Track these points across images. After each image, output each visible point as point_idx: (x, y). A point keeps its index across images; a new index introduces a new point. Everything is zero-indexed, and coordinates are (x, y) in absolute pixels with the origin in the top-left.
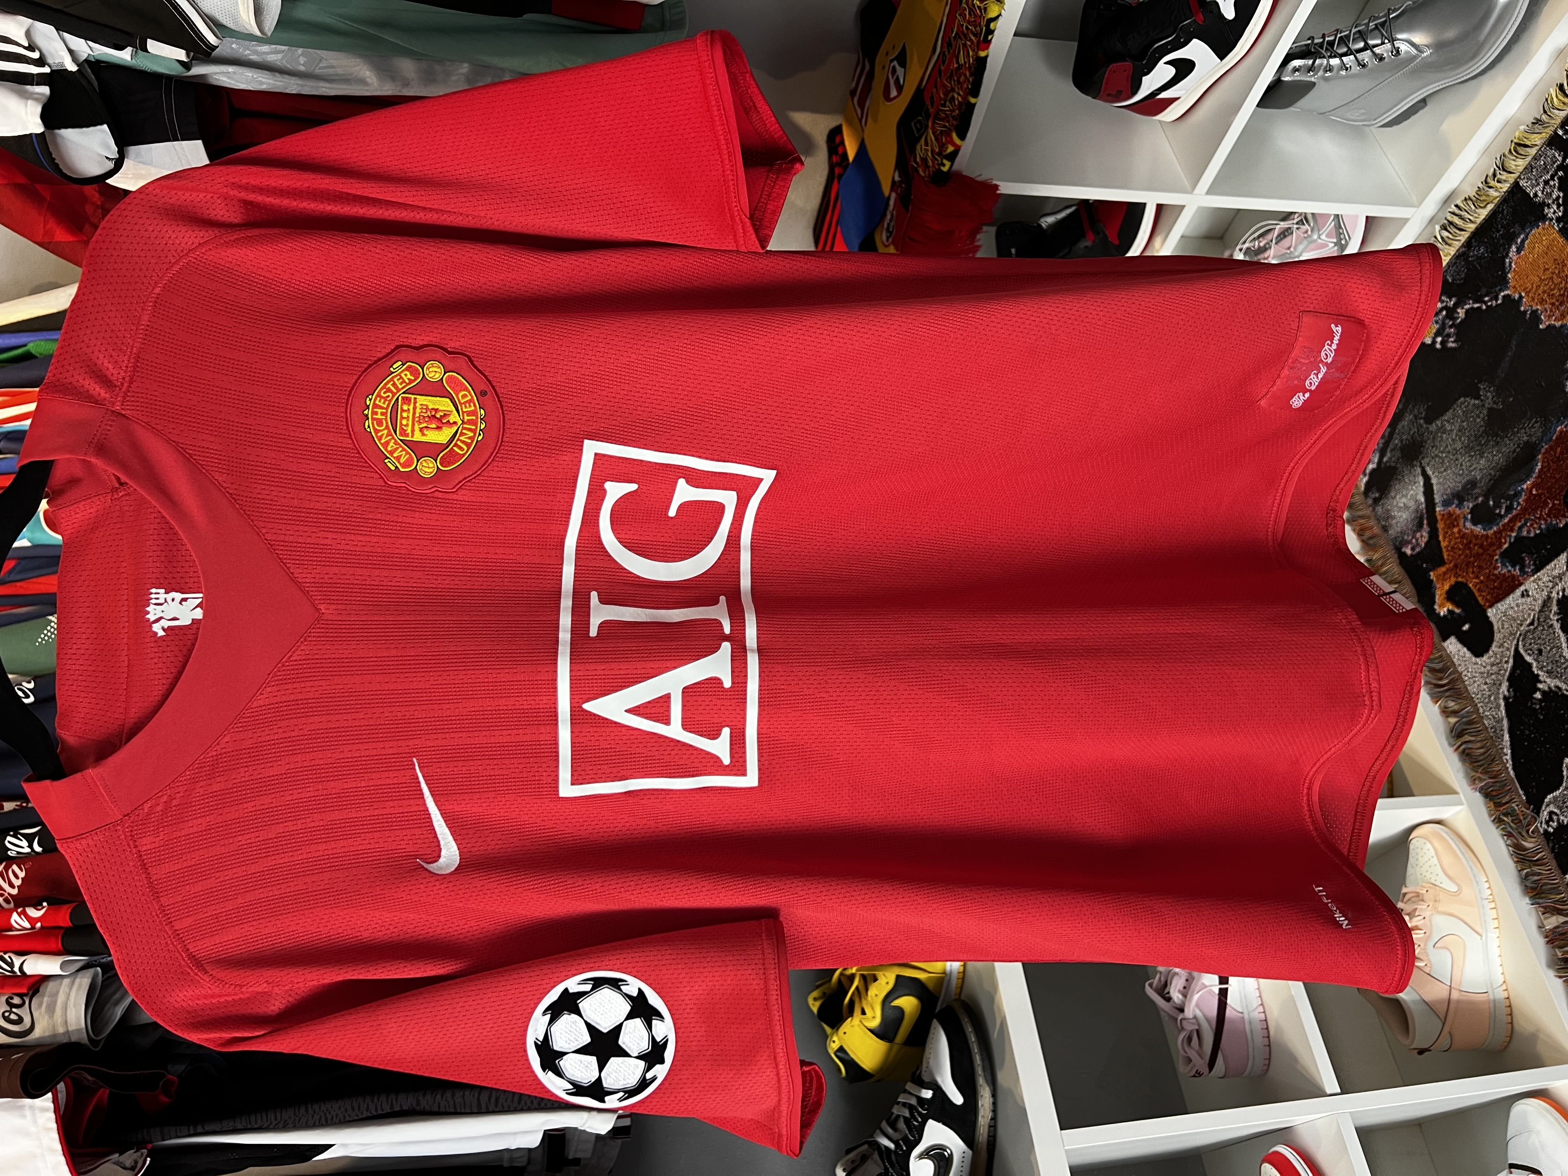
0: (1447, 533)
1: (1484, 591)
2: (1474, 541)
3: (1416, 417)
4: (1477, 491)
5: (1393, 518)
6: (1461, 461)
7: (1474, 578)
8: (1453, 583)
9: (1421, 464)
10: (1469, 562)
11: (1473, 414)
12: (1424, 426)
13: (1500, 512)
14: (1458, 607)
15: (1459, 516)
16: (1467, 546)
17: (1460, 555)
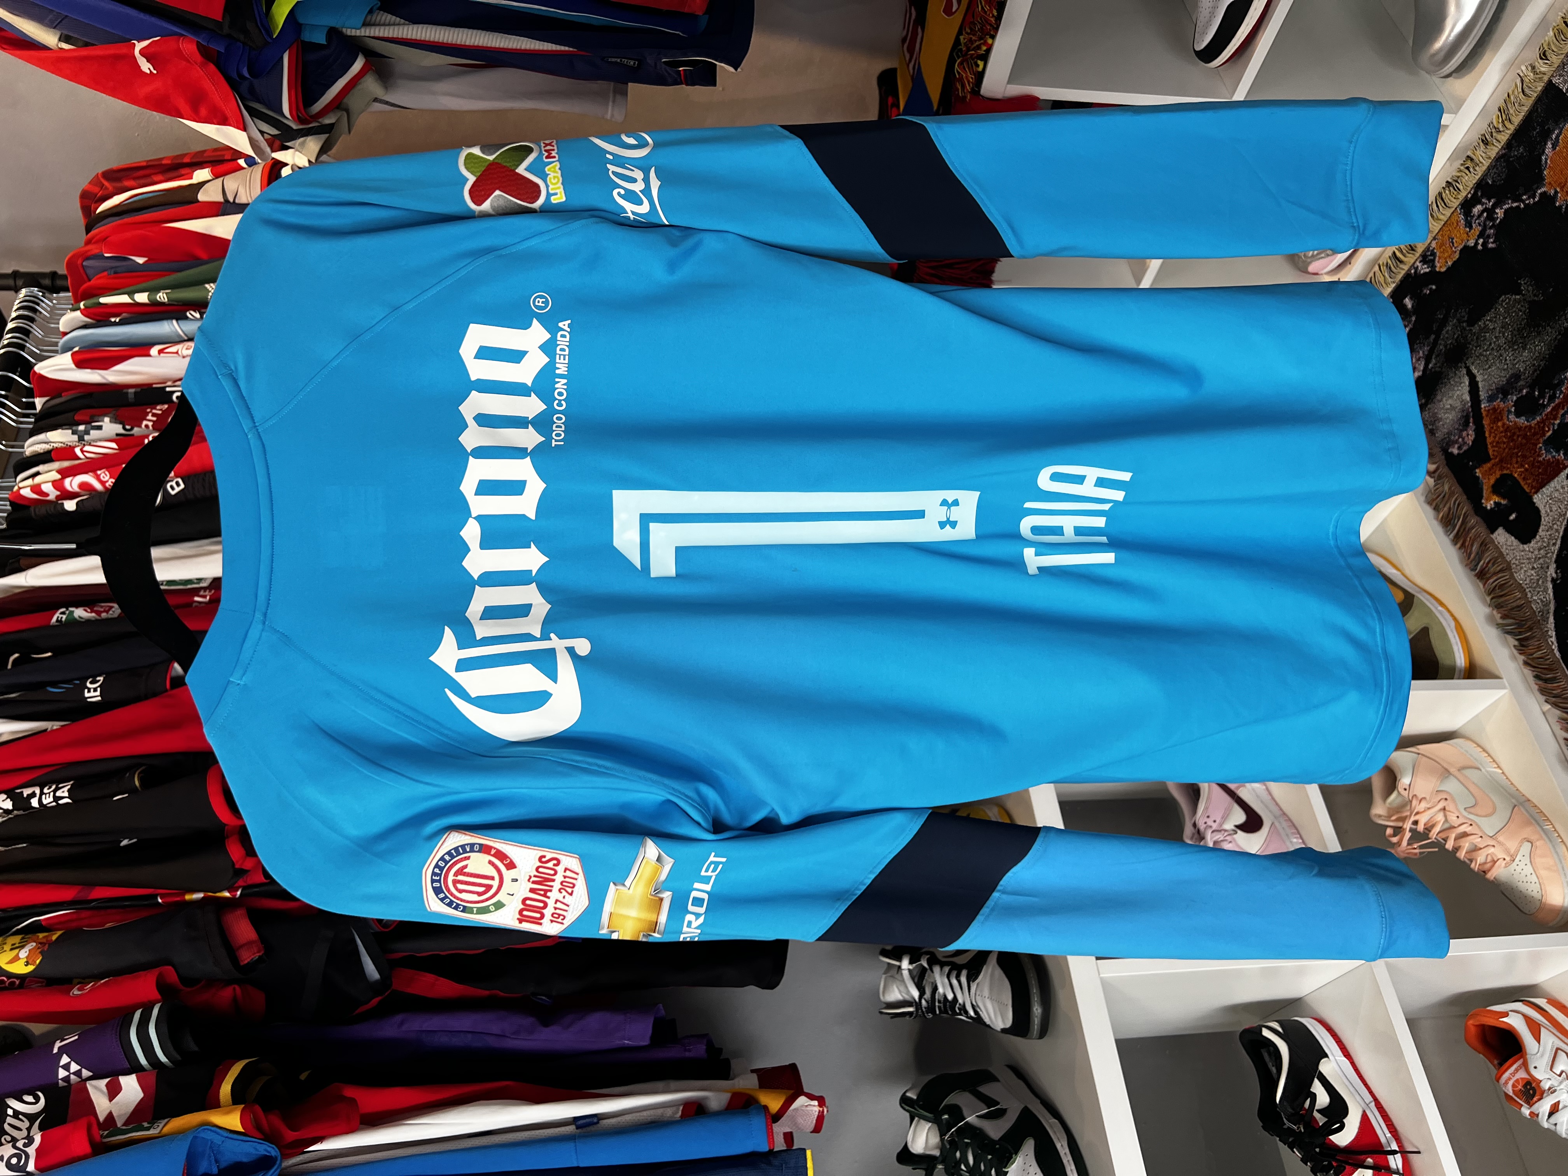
0: (1492, 428)
1: (1530, 479)
2: (1518, 433)
3: (1459, 321)
4: (1521, 383)
5: (1440, 420)
6: (1505, 356)
7: (1518, 468)
8: (1498, 476)
9: (1466, 364)
10: (1513, 453)
11: (1514, 309)
12: (1467, 329)
13: (1544, 401)
14: (1504, 498)
15: (1503, 409)
16: (1511, 438)
17: (1504, 449)
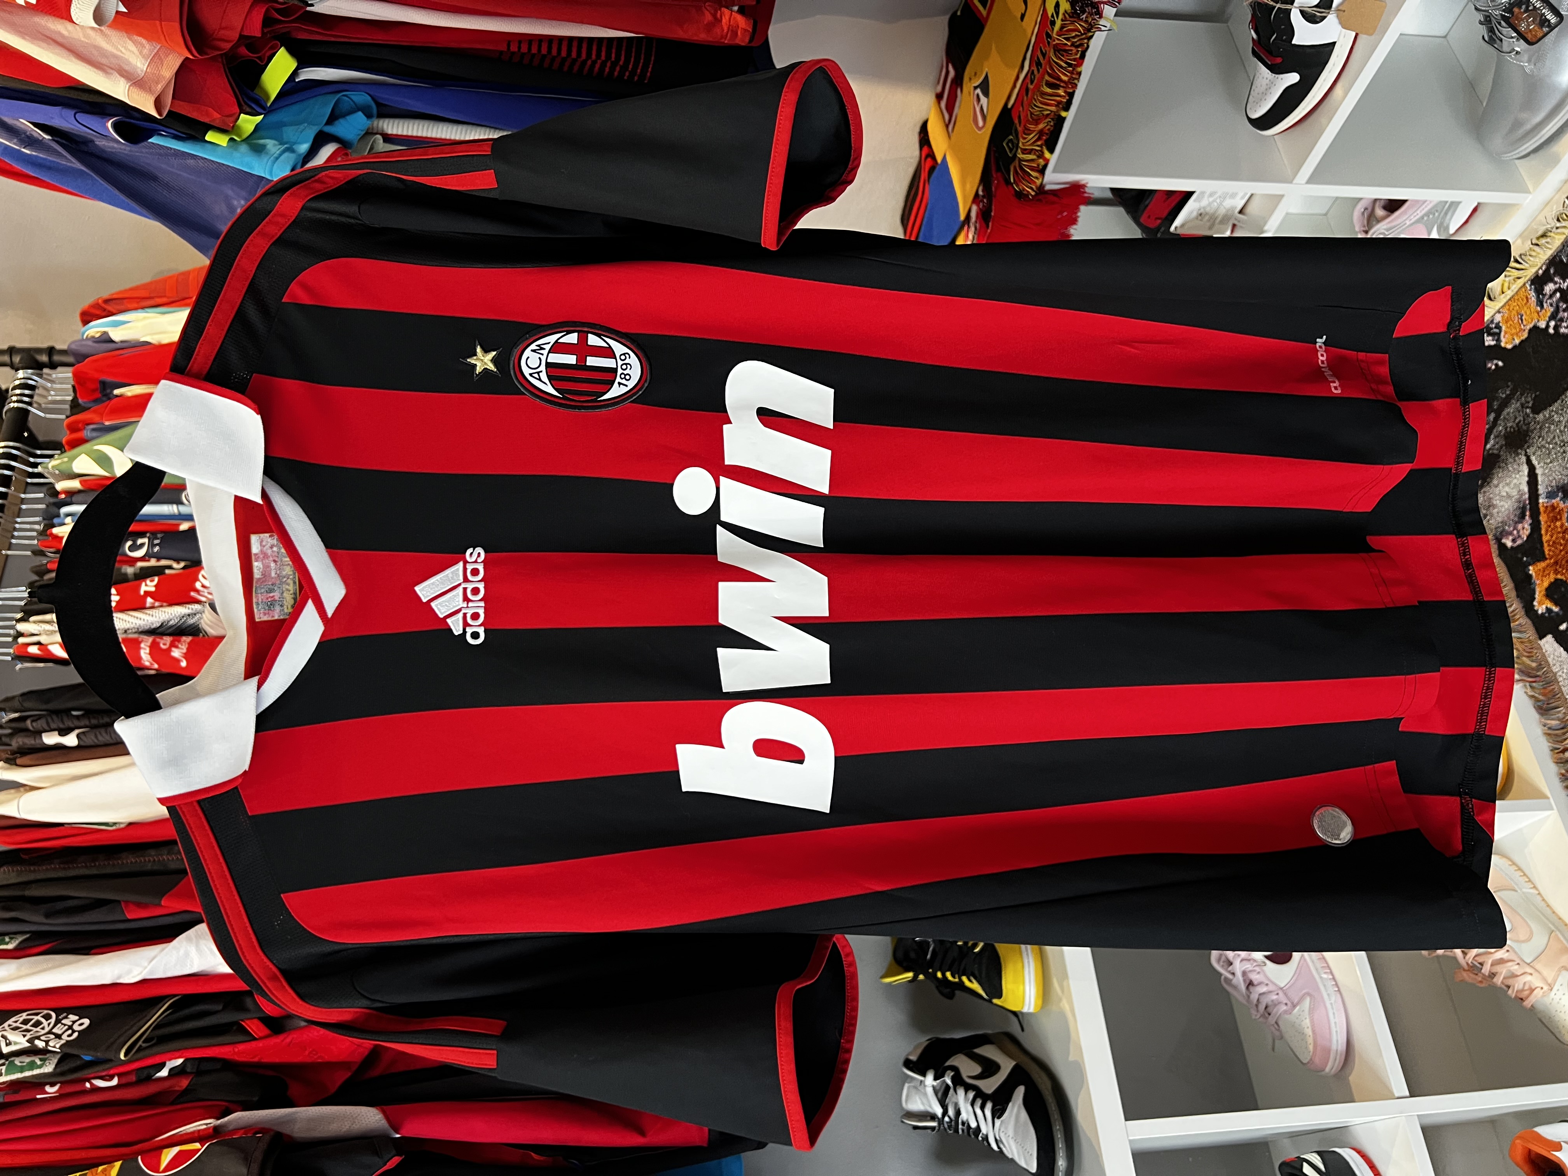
0: (1550, 526)
3: (1522, 405)
5: (1494, 506)
8: (1552, 580)
9: (1526, 452)
12: (1531, 415)
14: (1556, 605)
15: (1563, 509)
17: (1561, 551)
